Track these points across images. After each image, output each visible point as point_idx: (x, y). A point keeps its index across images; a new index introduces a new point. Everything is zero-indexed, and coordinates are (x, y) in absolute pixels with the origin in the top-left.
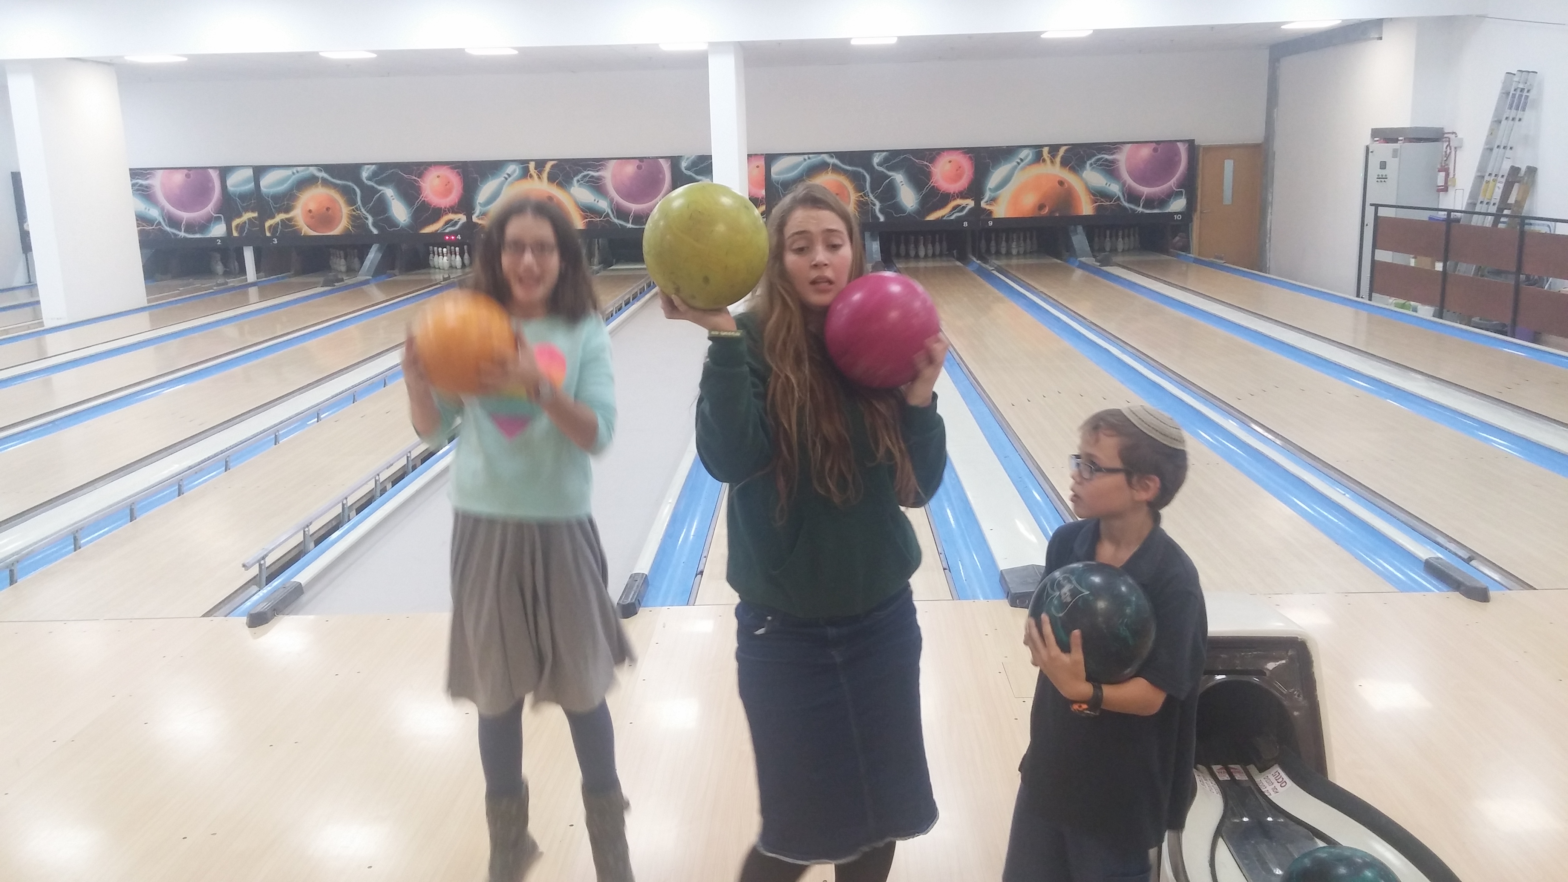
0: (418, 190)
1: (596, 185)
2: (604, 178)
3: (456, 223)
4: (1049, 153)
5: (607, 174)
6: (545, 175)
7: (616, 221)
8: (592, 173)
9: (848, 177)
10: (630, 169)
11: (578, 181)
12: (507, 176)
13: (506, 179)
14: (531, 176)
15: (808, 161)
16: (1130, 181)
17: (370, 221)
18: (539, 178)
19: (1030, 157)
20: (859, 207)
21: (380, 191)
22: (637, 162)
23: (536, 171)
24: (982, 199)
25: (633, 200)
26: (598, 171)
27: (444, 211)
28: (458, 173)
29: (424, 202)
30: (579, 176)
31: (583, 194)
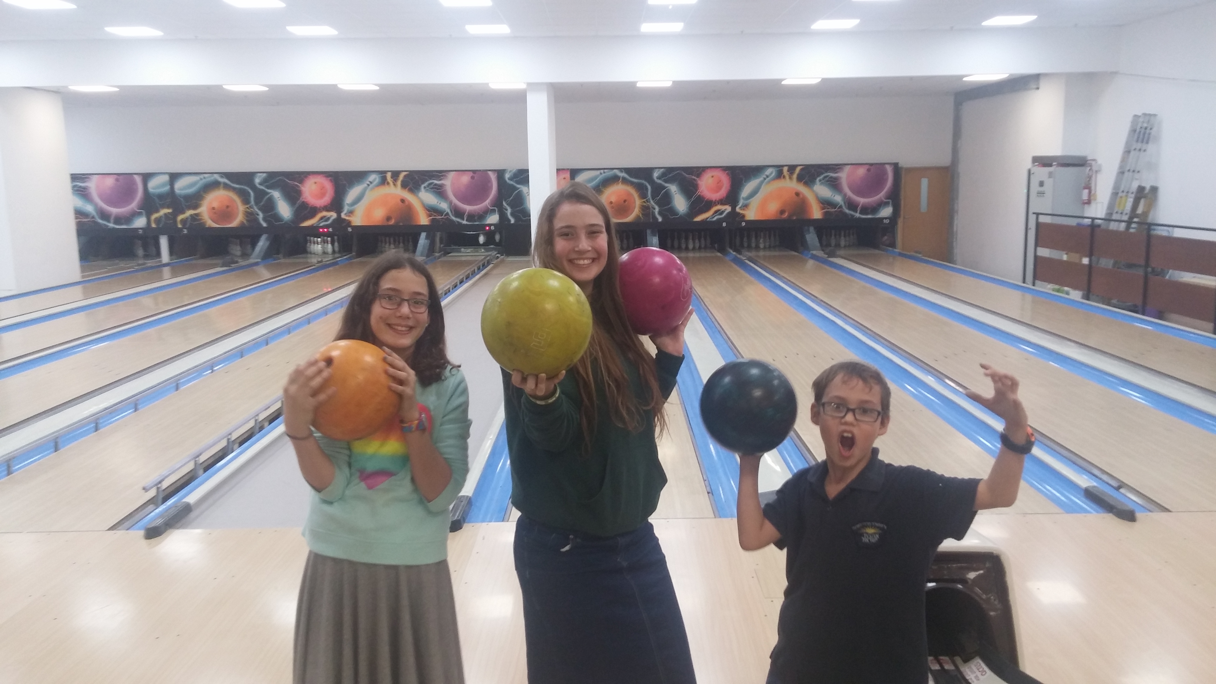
0: (299, 193)
1: (439, 191)
2: (445, 185)
3: (329, 218)
4: (788, 171)
5: (448, 183)
6: (399, 183)
7: (454, 218)
8: (436, 182)
9: (634, 187)
10: (465, 179)
11: (425, 187)
12: (368, 183)
13: (368, 185)
14: (388, 183)
15: (604, 175)
16: (849, 193)
17: (261, 216)
18: (394, 185)
19: (774, 174)
20: (643, 210)
21: (270, 193)
22: (471, 174)
23: (392, 179)
24: (737, 206)
25: (469, 204)
26: (440, 180)
27: (320, 209)
28: (331, 180)
29: (303, 202)
30: (426, 184)
31: (428, 197)
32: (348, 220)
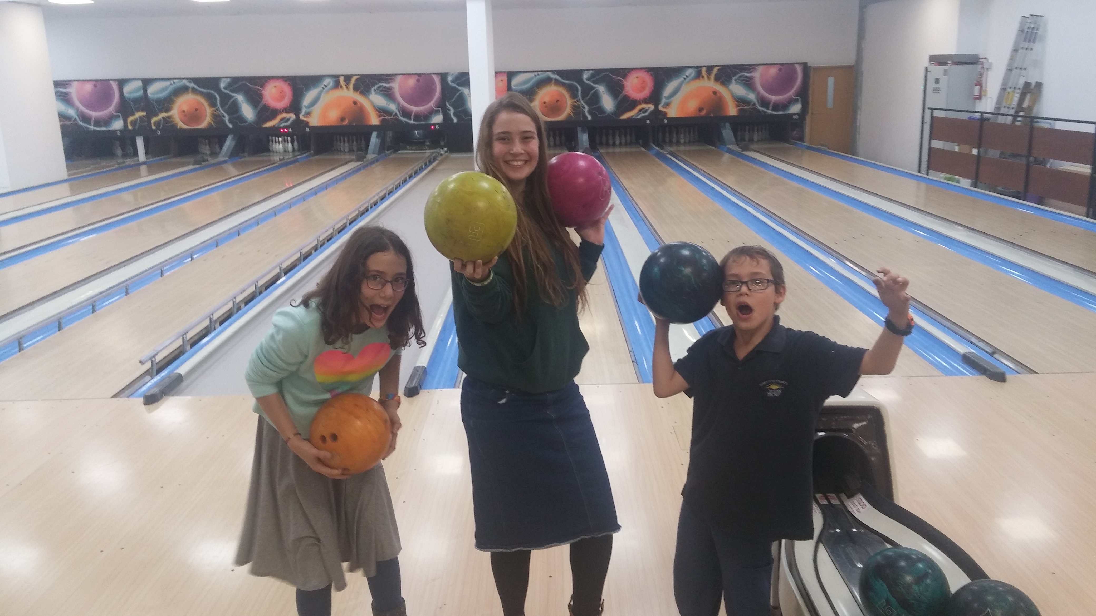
0: (261, 96)
1: (388, 94)
2: (393, 88)
3: (288, 120)
4: (706, 72)
5: (395, 85)
6: (351, 86)
7: (402, 118)
8: (384, 85)
9: (565, 88)
10: (412, 82)
11: (375, 90)
12: (324, 86)
13: (324, 88)
14: (341, 87)
15: (538, 77)
16: (762, 92)
17: (227, 118)
18: (347, 88)
19: (693, 75)
20: (574, 110)
21: (234, 97)
22: (417, 77)
23: (345, 83)
24: (659, 104)
25: (415, 104)
26: (389, 83)
27: (280, 111)
28: (289, 84)
29: (265, 105)
30: (376, 87)
31: (378, 100)
32: (306, 121)
